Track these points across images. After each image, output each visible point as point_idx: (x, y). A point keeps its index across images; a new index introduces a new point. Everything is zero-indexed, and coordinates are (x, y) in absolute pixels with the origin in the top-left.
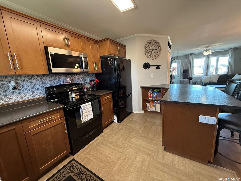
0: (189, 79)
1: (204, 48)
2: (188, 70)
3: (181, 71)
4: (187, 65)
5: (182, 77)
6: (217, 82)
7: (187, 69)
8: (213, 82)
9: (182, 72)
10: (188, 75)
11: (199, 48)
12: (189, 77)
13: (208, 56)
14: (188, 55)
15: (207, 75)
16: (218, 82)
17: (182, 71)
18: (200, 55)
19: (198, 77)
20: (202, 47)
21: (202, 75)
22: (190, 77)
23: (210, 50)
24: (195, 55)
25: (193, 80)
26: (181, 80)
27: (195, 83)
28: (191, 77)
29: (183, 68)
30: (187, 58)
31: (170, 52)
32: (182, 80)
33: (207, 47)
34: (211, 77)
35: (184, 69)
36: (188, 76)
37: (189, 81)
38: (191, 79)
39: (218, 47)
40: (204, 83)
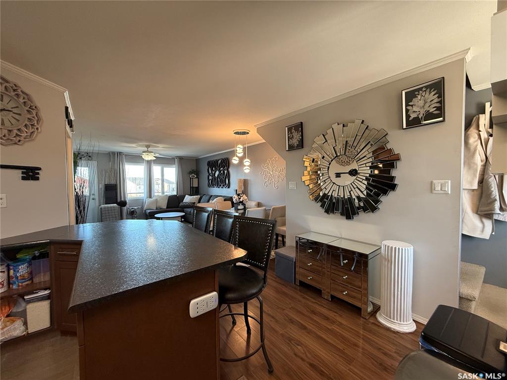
0: (118, 204)
1: (142, 146)
2: (116, 185)
3: (100, 187)
4: (113, 174)
5: (104, 200)
6: (167, 208)
7: (113, 182)
8: (162, 208)
9: (103, 189)
10: (117, 196)
11: (134, 145)
12: (119, 200)
13: (149, 163)
14: (114, 153)
15: (150, 197)
16: (169, 208)
17: (102, 186)
18: (136, 159)
19: (136, 201)
20: (140, 144)
21: (142, 195)
22: (122, 201)
23: (152, 152)
24: (126, 155)
25: (128, 206)
26: (101, 208)
27: (132, 212)
28: (123, 199)
29: (103, 179)
30: (111, 160)
31: (71, 137)
32: (105, 208)
33: (148, 147)
34: (157, 199)
35: (106, 183)
36: (117, 199)
37: (121, 208)
38: (123, 204)
39: (163, 150)
40: (149, 211)
